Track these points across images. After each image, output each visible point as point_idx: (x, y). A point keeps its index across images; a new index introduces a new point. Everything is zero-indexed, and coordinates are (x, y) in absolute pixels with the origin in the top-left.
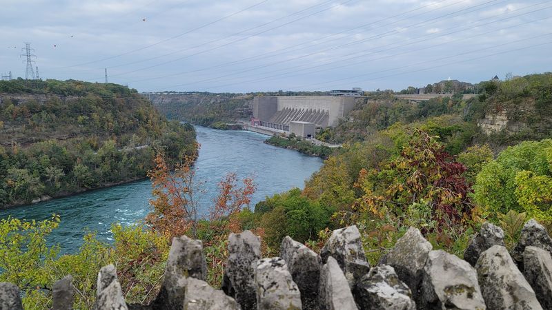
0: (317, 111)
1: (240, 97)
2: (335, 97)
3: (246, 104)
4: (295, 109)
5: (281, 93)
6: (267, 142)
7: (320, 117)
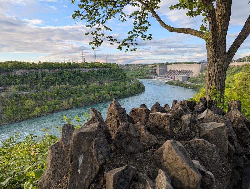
0: (186, 70)
1: (150, 66)
2: (196, 65)
3: (153, 68)
4: (175, 70)
5: (168, 63)
6: (167, 83)
7: (188, 73)
